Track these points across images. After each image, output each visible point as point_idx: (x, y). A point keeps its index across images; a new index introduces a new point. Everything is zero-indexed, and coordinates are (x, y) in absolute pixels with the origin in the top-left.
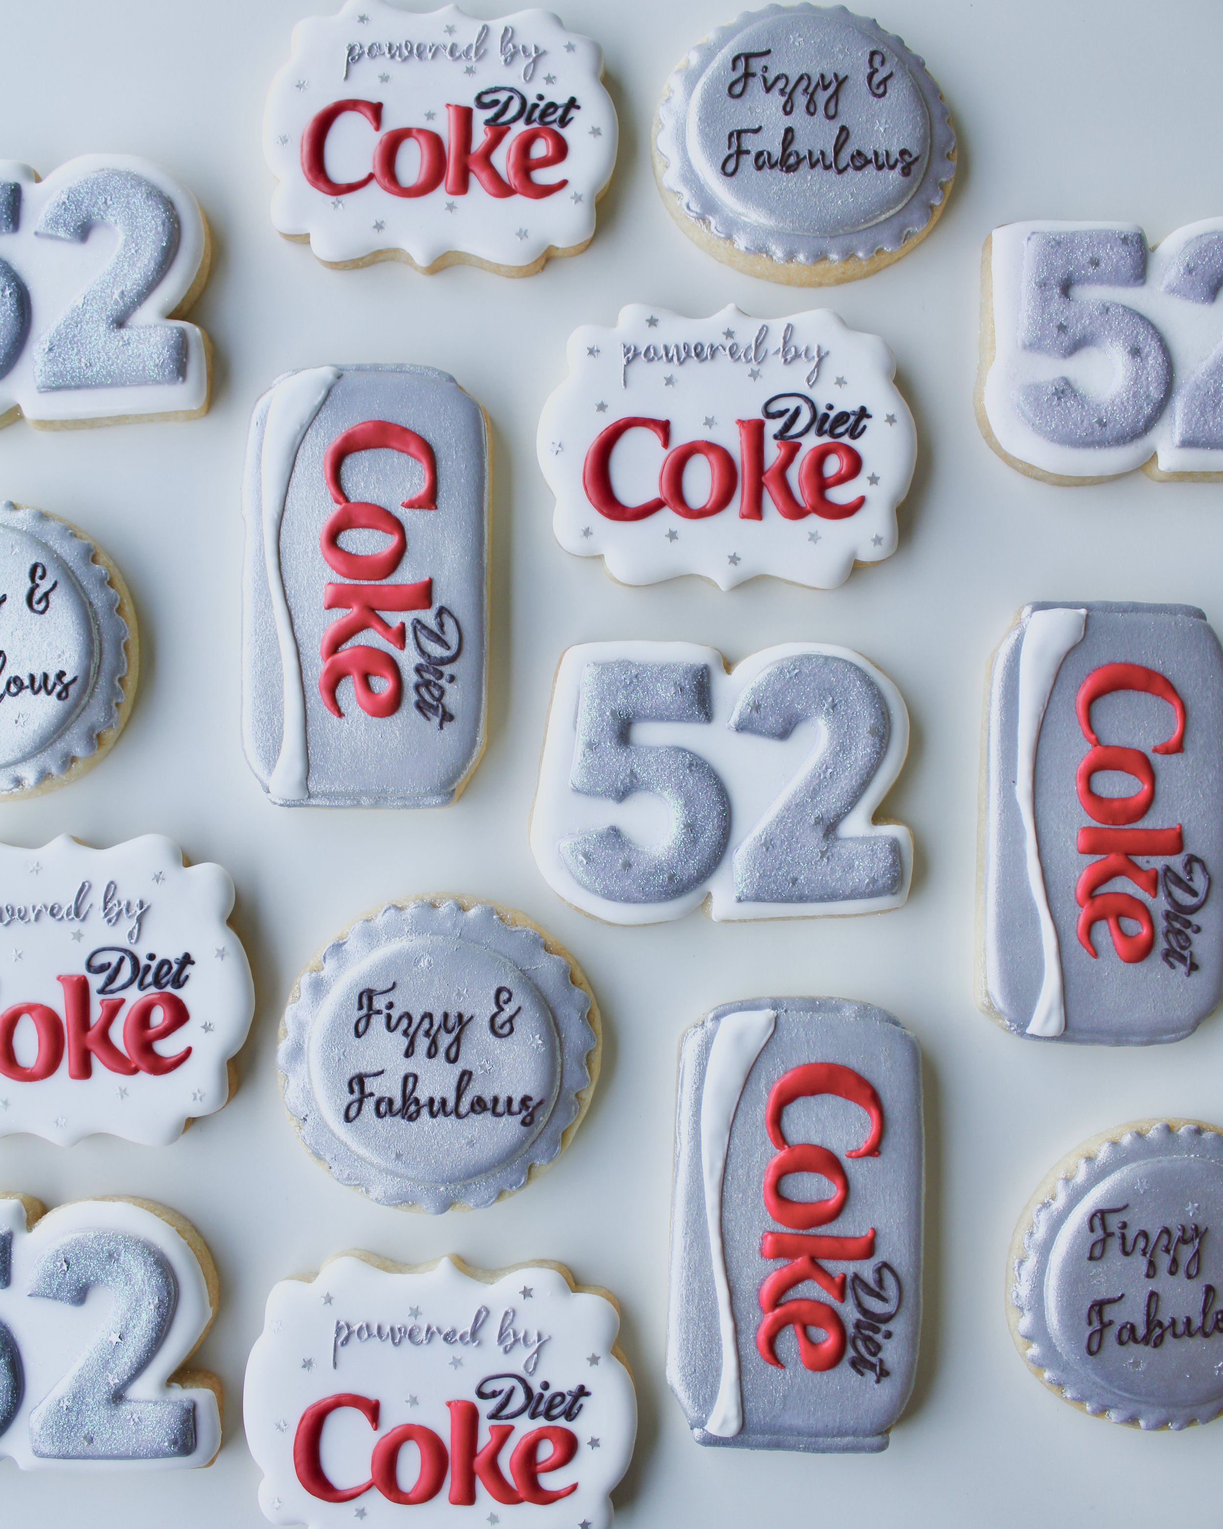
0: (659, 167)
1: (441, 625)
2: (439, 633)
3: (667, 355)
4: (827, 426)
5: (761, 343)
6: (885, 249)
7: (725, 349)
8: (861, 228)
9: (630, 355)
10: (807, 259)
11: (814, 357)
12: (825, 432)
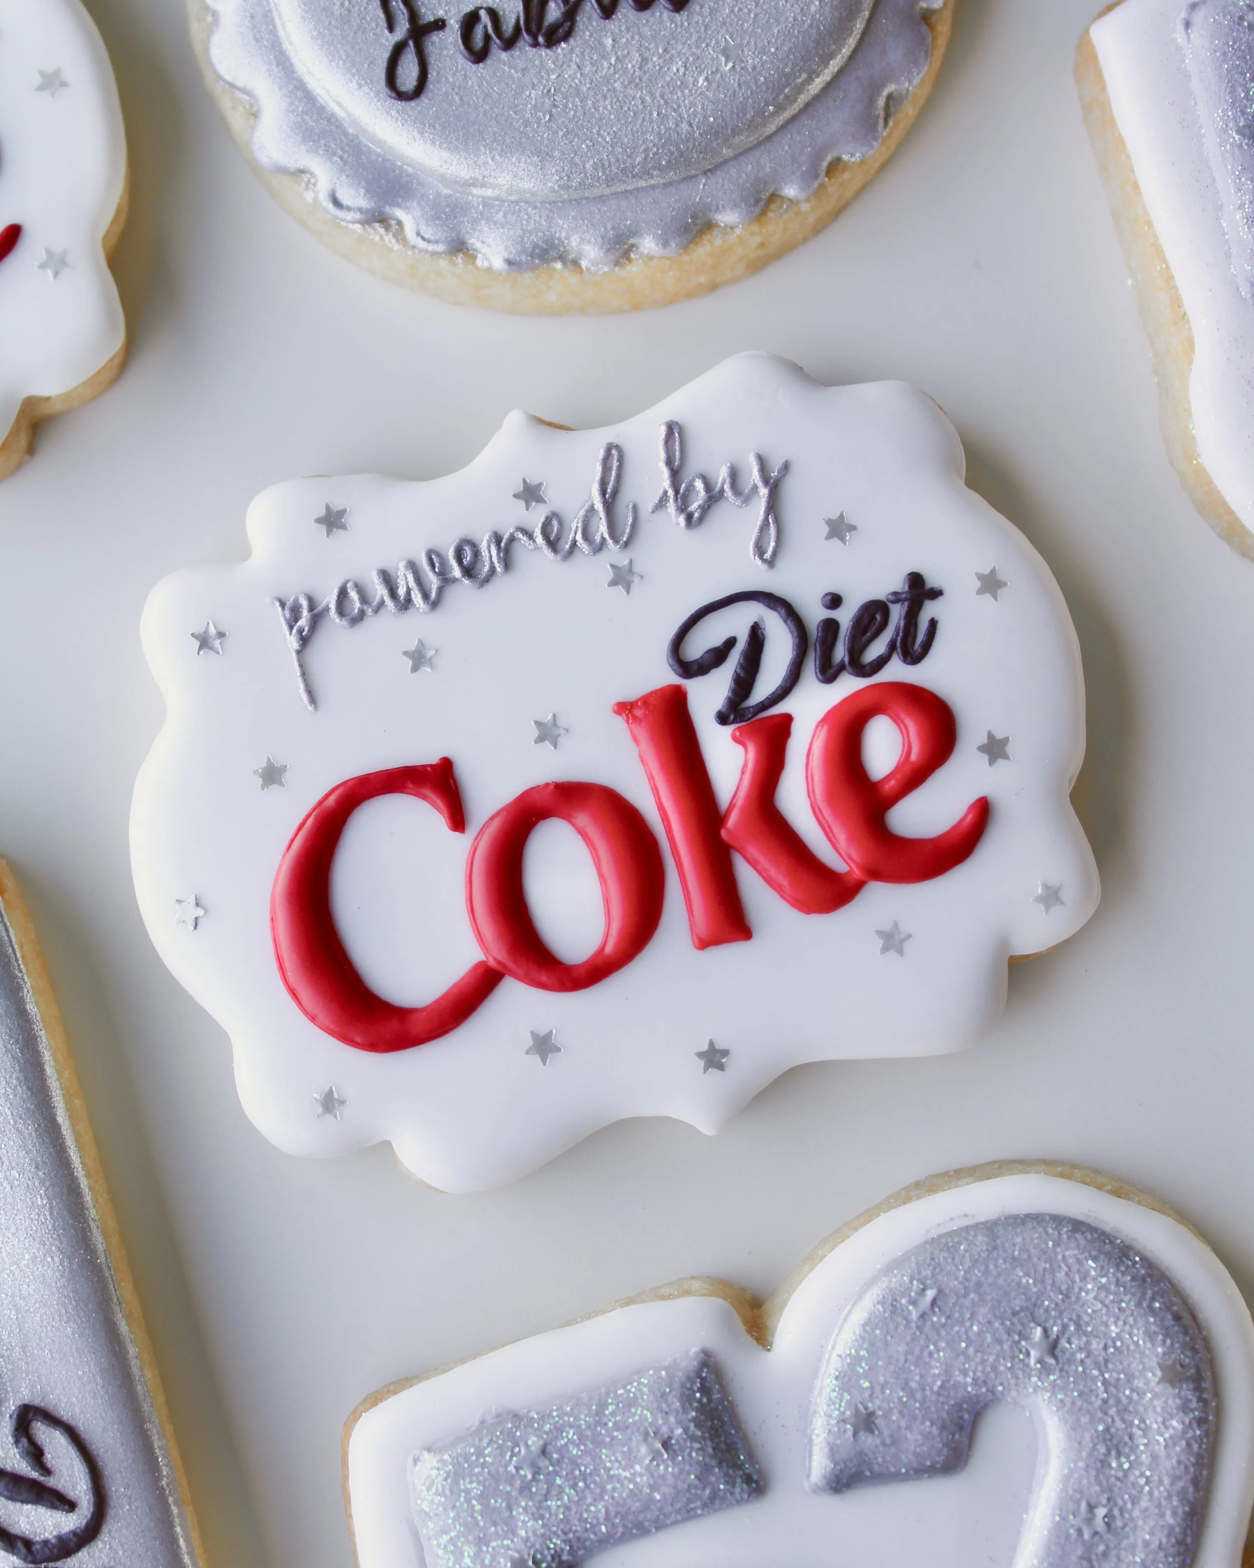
0: (236, 120)
1: (36, 1454)
2: (35, 1475)
3: (393, 594)
4: (840, 653)
5: (615, 492)
6: (845, 157)
7: (531, 537)
8: (772, 128)
9: (303, 622)
10: (665, 244)
11: (755, 488)
12: (841, 668)
